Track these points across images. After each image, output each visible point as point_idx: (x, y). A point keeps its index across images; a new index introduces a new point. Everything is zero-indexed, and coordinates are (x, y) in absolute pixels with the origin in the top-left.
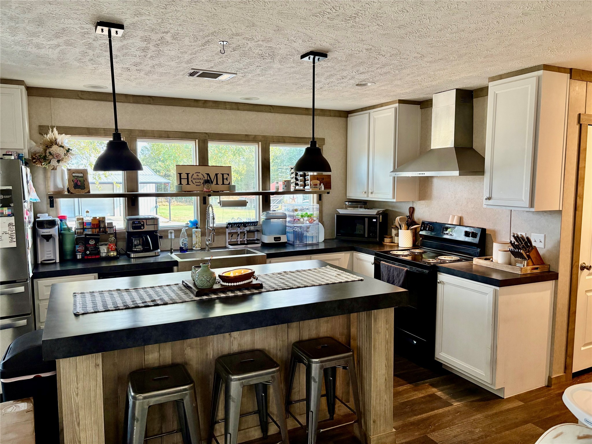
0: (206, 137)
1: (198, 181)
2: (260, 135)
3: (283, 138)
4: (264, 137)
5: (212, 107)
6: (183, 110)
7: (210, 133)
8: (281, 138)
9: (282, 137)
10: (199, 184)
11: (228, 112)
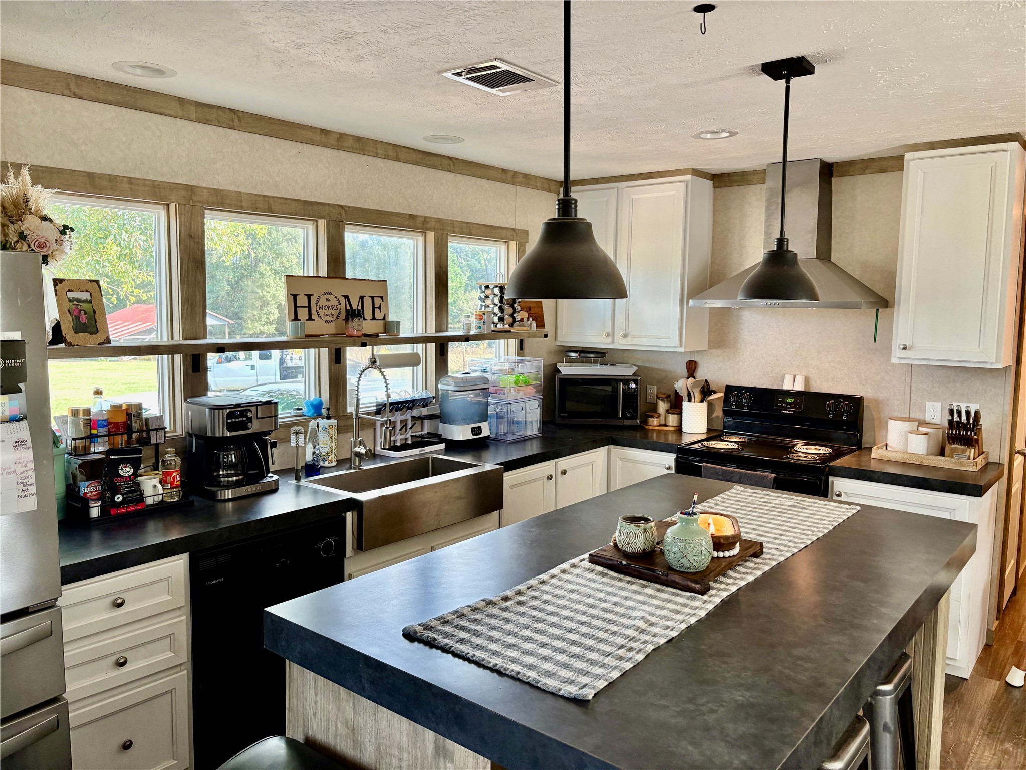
0: (341, 214)
1: (328, 312)
2: (434, 218)
3: (469, 225)
4: (440, 221)
5: (351, 150)
6: (298, 151)
7: (349, 206)
8: (465, 225)
9: (468, 223)
10: (330, 319)
11: (380, 163)
